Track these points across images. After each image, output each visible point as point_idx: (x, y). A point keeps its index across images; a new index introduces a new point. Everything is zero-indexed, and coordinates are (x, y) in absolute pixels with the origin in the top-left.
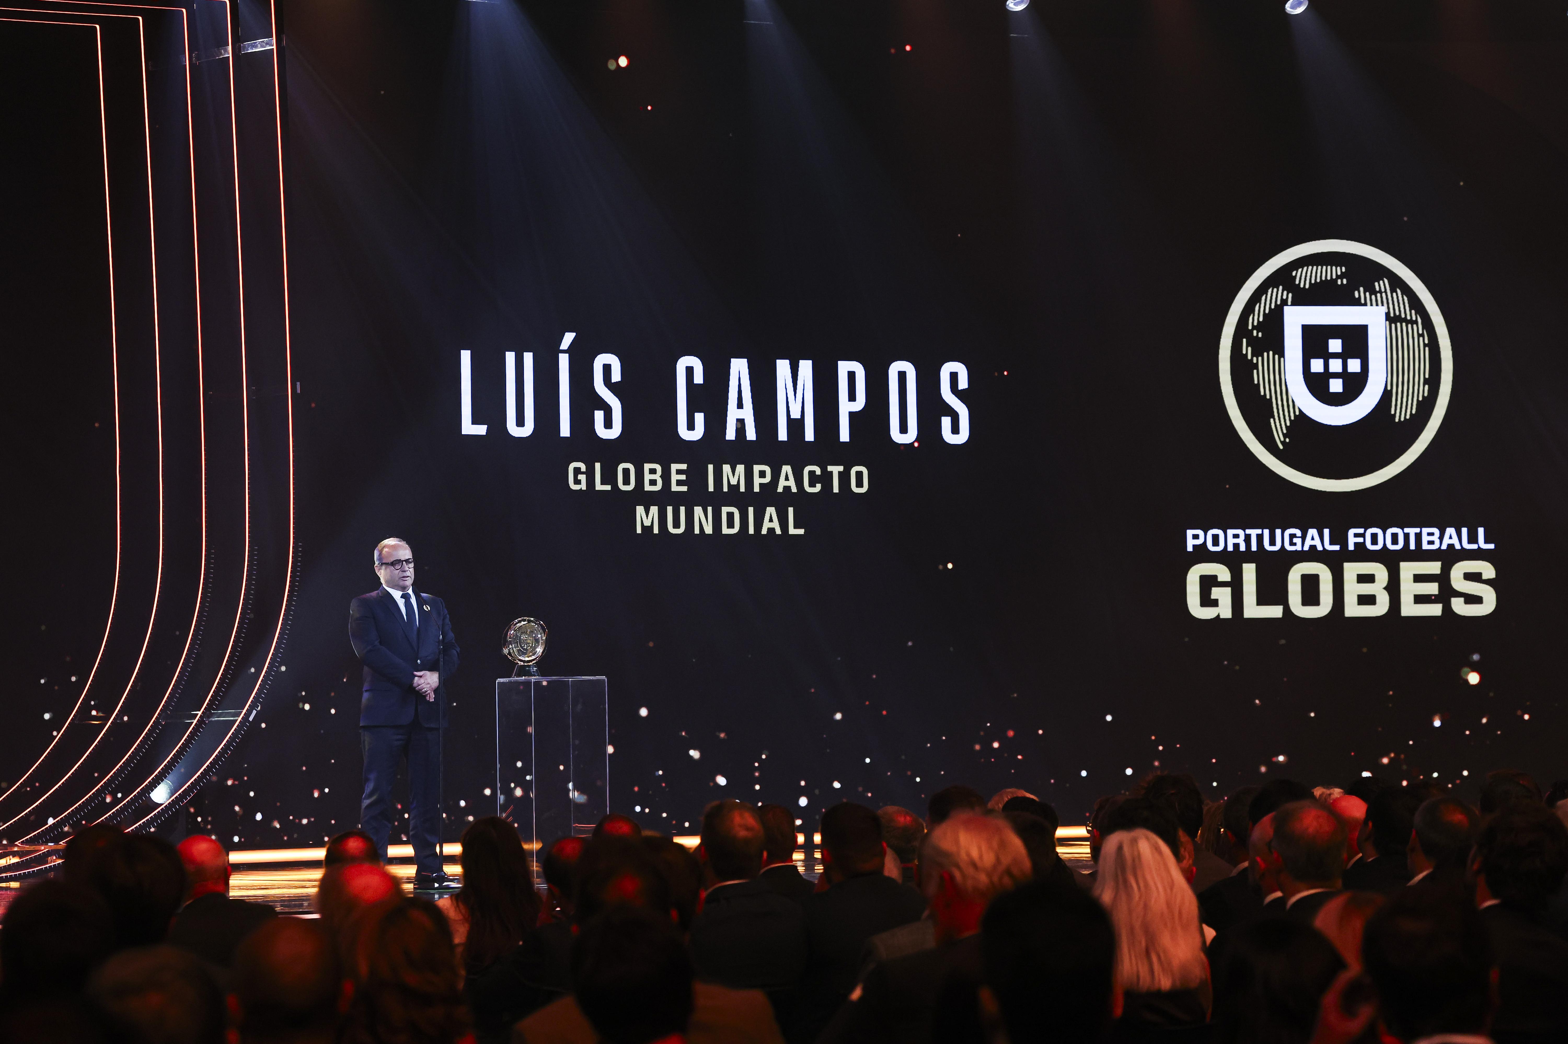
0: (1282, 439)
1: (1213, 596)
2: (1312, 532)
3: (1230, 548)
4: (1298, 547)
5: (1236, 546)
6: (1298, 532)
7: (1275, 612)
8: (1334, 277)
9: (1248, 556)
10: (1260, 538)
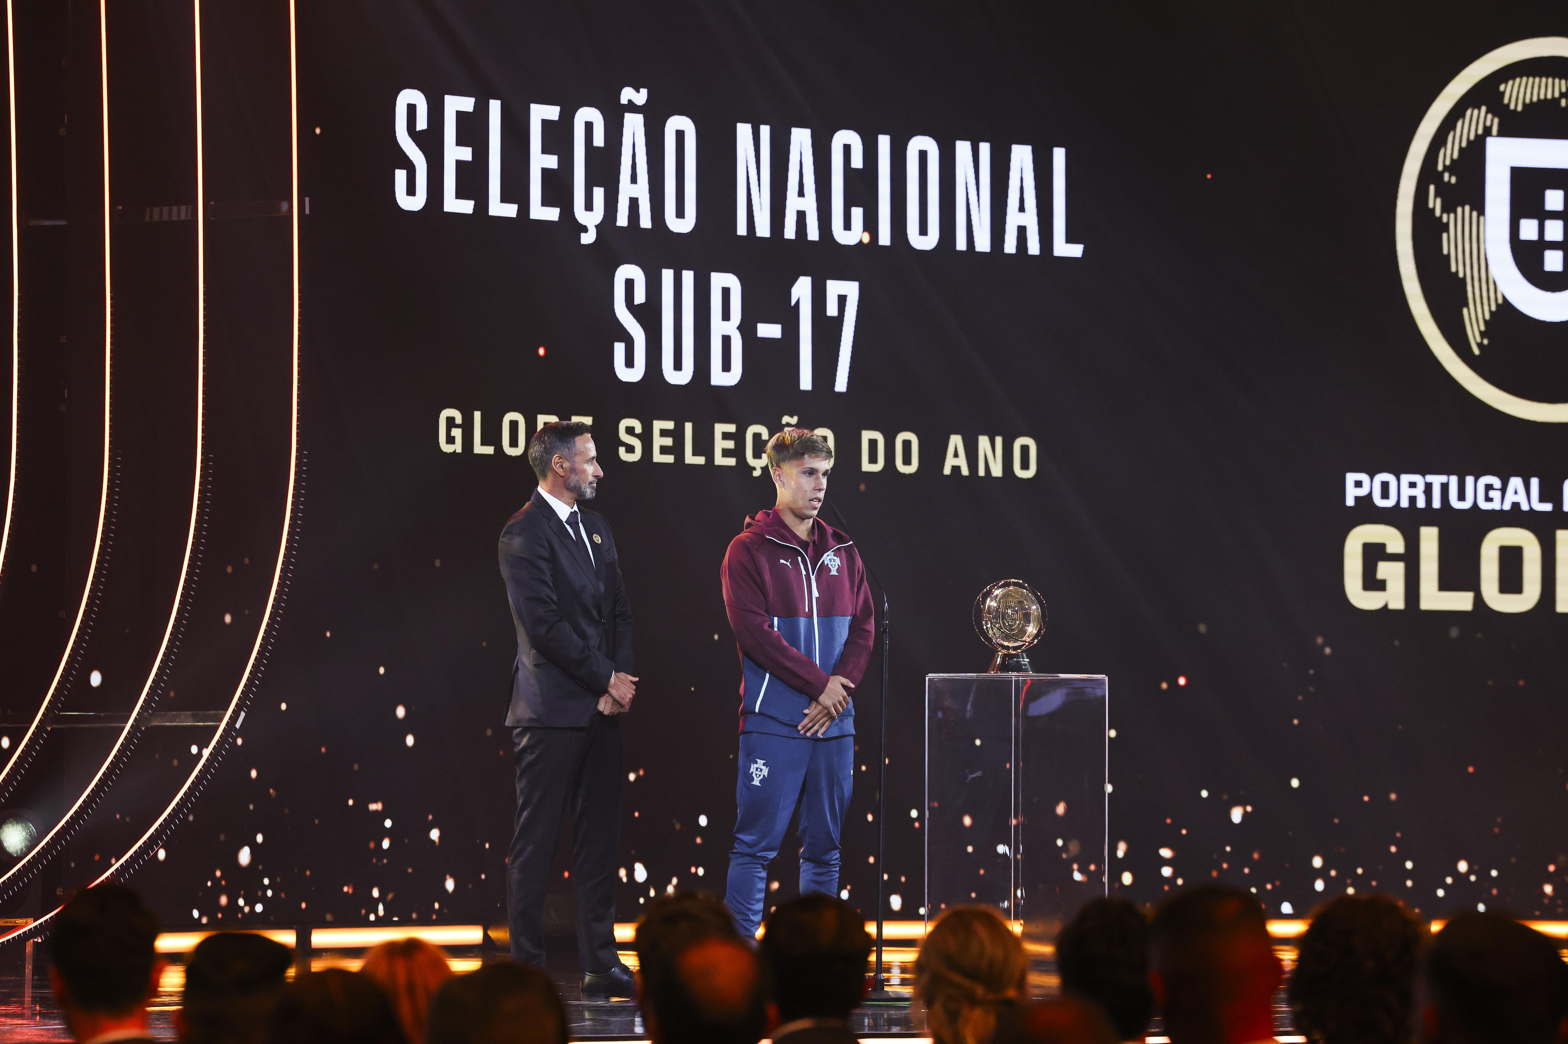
0: (1479, 340)
1: (1380, 575)
2: (1516, 482)
3: (1405, 504)
4: (1495, 505)
5: (1413, 499)
6: (1496, 482)
7: (1462, 601)
8: (1557, 95)
9: (1428, 516)
10: (1445, 487)
